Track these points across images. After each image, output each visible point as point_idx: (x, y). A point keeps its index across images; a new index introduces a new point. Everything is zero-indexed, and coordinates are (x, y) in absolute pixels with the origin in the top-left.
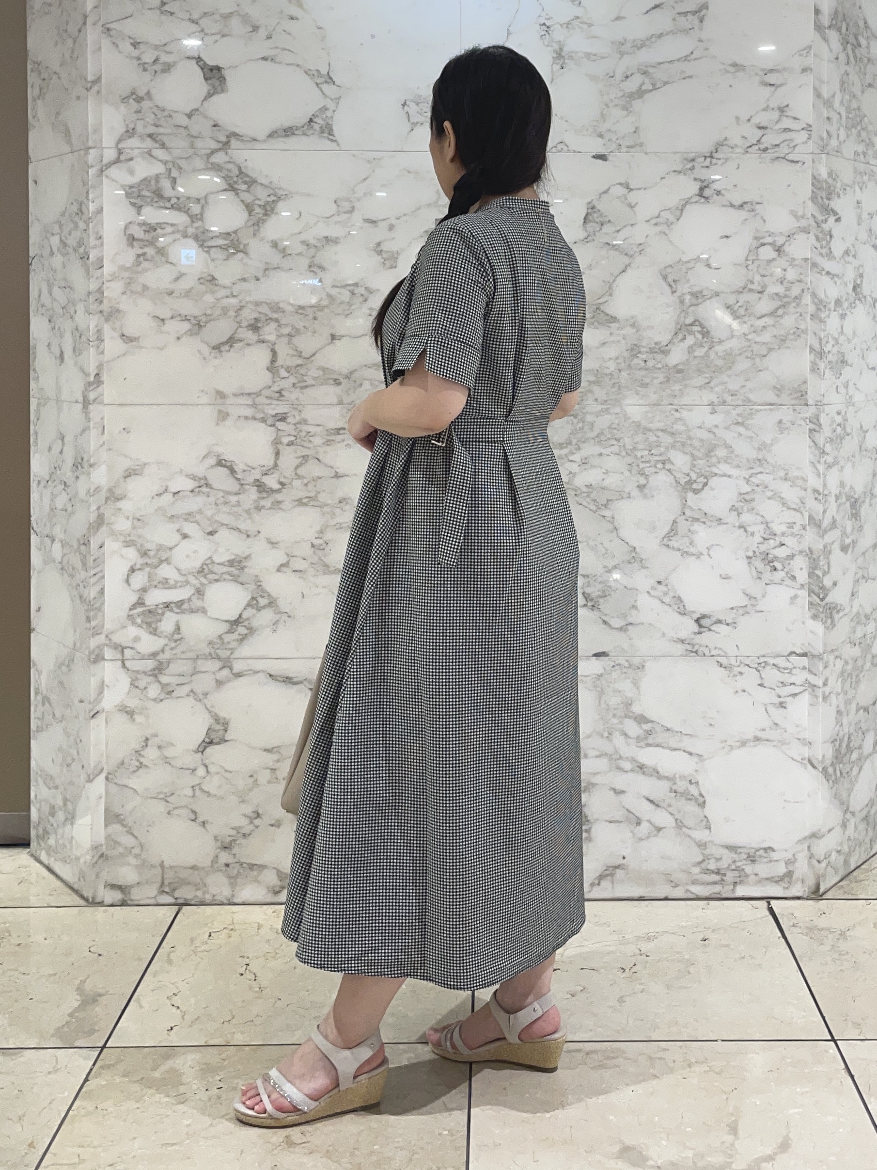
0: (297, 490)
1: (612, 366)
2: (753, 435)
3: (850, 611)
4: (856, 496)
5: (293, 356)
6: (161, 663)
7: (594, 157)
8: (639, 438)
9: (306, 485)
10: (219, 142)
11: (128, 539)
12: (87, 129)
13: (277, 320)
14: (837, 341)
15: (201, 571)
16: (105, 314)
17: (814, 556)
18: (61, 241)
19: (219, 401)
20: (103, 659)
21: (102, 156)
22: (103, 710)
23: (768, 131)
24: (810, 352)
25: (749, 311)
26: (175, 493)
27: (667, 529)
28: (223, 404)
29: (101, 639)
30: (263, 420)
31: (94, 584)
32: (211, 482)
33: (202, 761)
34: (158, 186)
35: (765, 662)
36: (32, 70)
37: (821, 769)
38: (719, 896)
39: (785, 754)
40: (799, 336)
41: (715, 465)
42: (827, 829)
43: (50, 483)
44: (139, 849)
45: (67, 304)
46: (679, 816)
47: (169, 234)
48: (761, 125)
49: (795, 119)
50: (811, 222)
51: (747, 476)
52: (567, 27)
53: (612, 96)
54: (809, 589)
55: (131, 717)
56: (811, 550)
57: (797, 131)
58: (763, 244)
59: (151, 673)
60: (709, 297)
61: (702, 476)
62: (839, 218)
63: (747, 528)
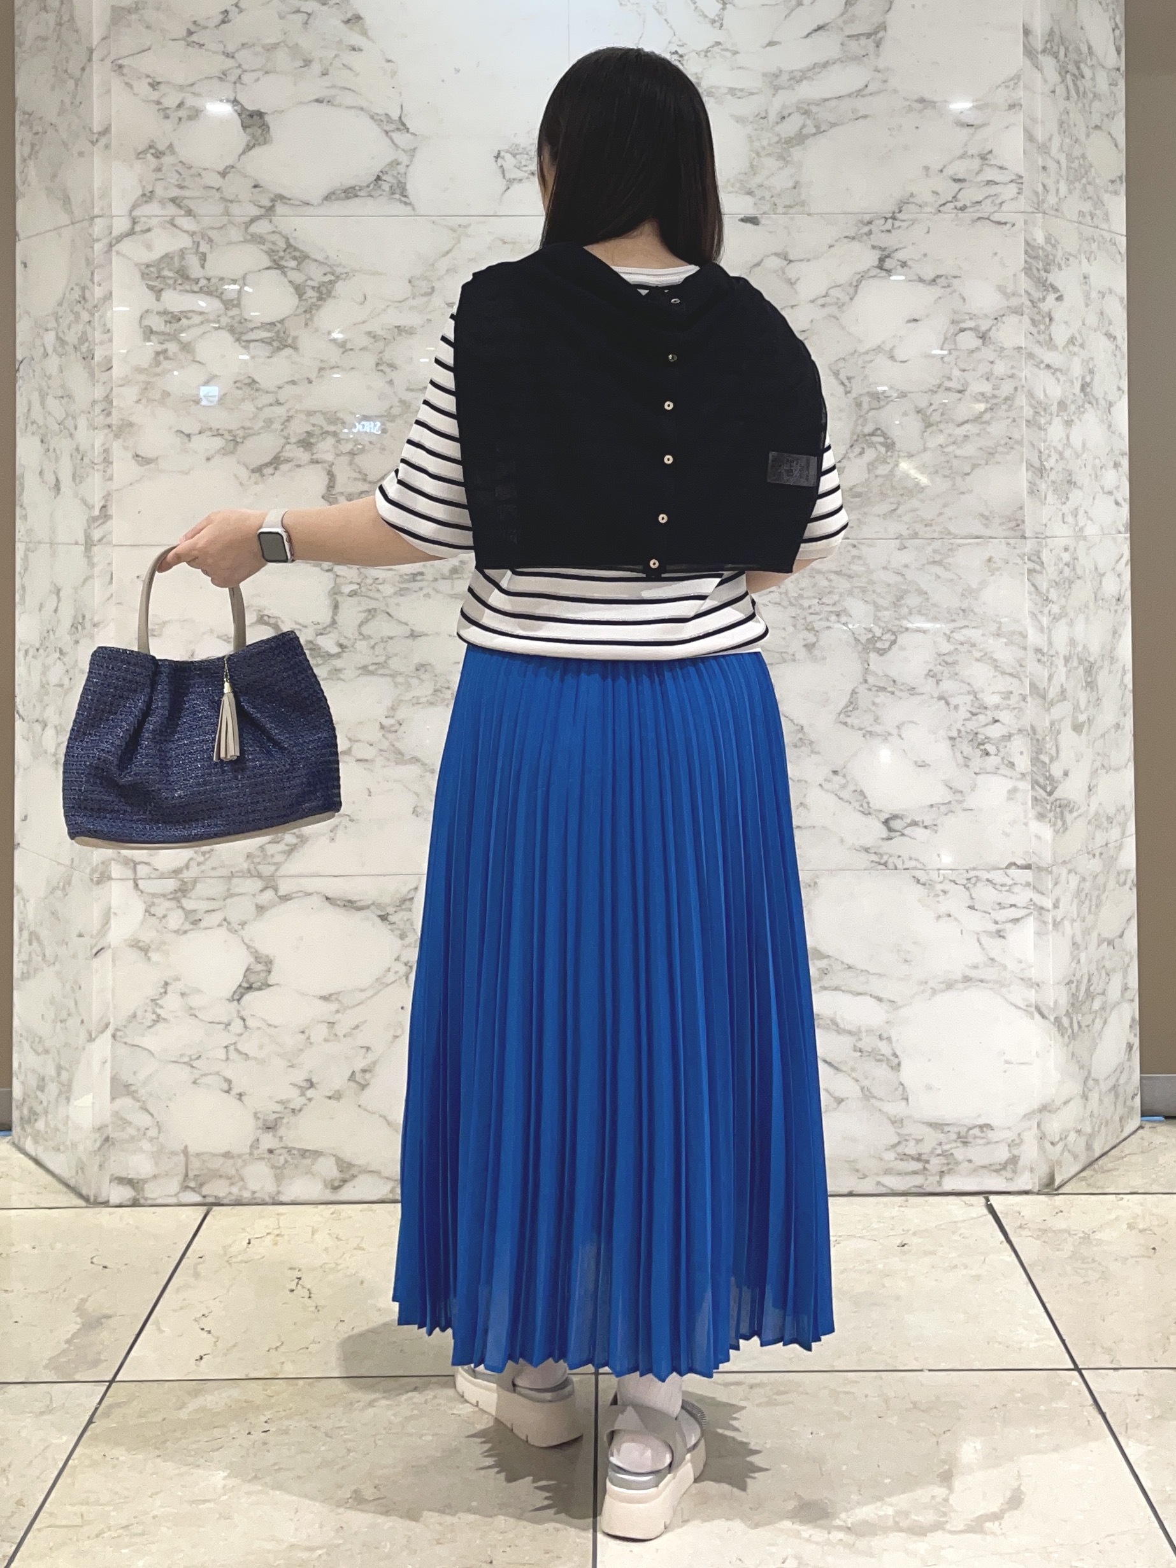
0: (362, 653)
2: (955, 577)
3: (1087, 811)
4: (1092, 659)
5: (356, 479)
6: (184, 883)
7: (742, 220)
8: (805, 582)
9: (373, 647)
12: (92, 193)
13: (335, 434)
14: (1061, 454)
16: (114, 428)
17: (1037, 737)
18: (58, 338)
20: (110, 878)
21: (111, 227)
22: (110, 947)
23: (966, 184)
24: (1027, 470)
25: (946, 417)
27: (845, 701)
33: (239, 1011)
34: (183, 263)
35: (976, 877)
36: (22, 123)
37: (1052, 1020)
38: (923, 1191)
39: (1006, 1000)
40: (1012, 448)
41: (905, 618)
42: (1064, 1099)
43: (41, 651)
44: (156, 1130)
45: (65, 419)
46: (866, 1083)
47: (197, 325)
48: (957, 177)
49: (1001, 168)
50: (1025, 300)
51: (948, 632)
52: (706, 56)
53: (765, 143)
54: (1032, 780)
55: (146, 955)
56: (1033, 727)
57: (1004, 184)
58: (963, 330)
59: (172, 896)
60: (893, 398)
61: (889, 631)
62: (1061, 295)
63: (950, 700)
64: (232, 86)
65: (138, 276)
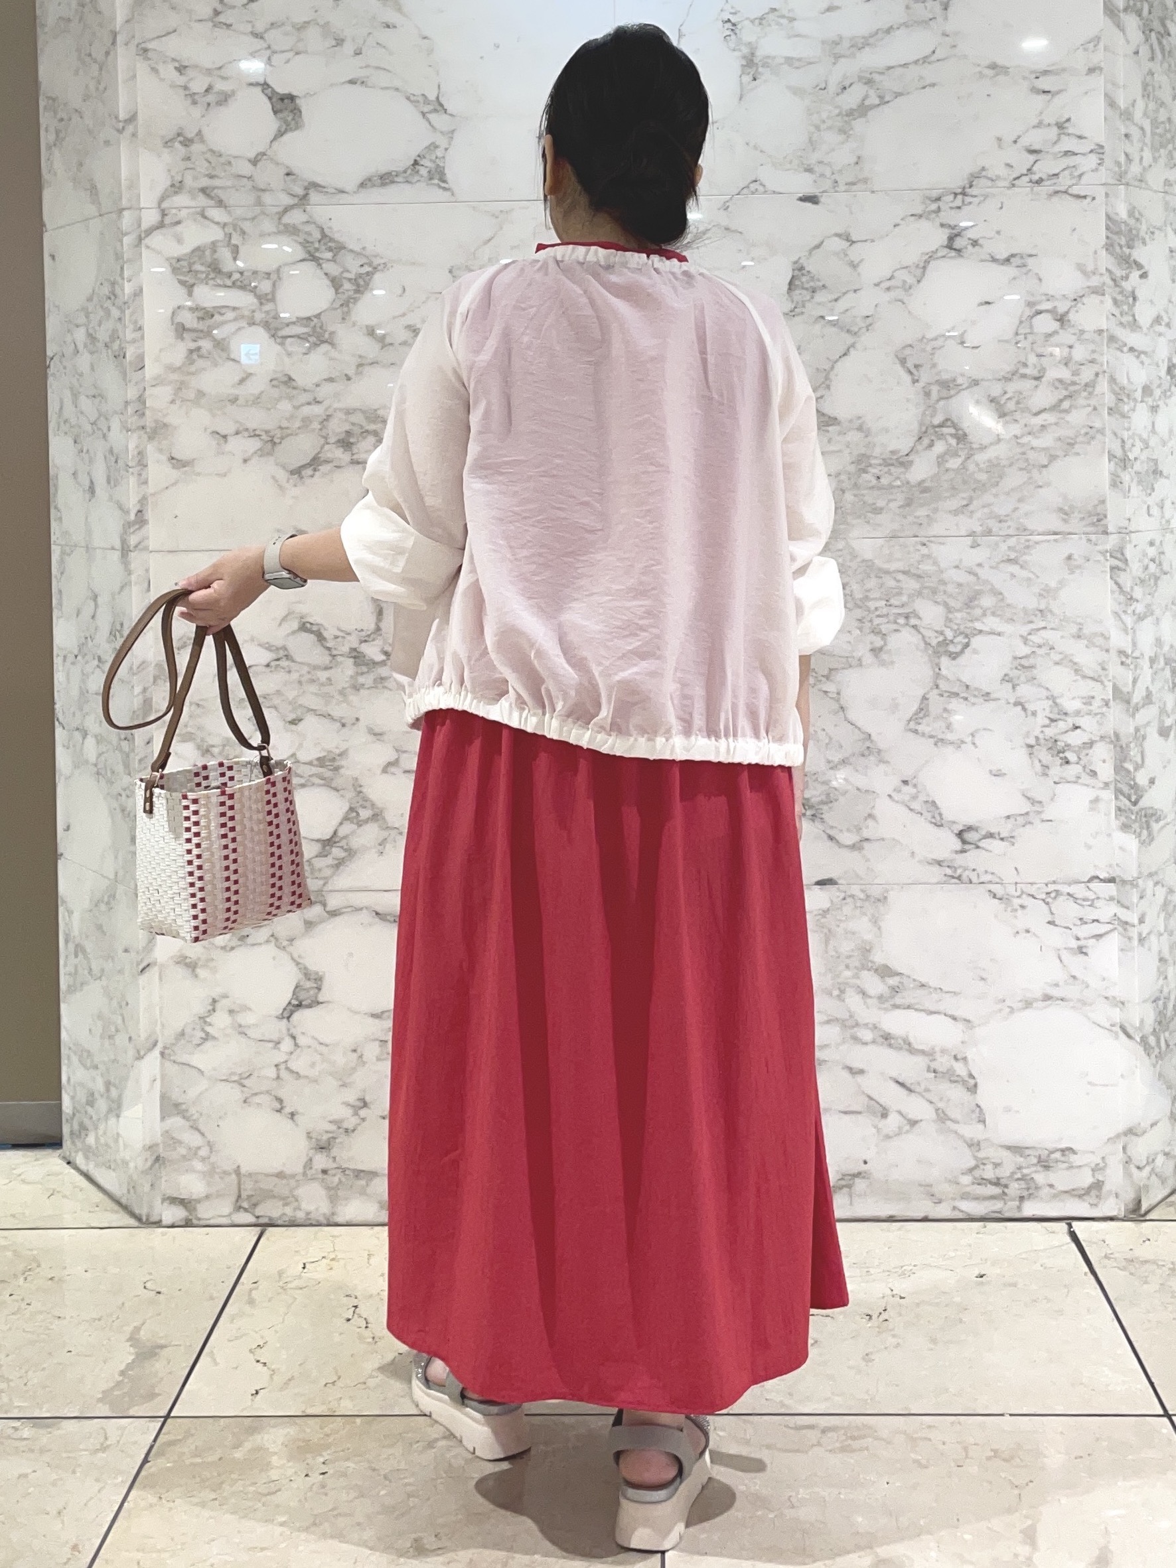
2: (1032, 576)
7: (801, 199)
8: (872, 583)
10: (293, 195)
11: (184, 731)
12: (119, 182)
13: (375, 434)
14: (1147, 444)
16: (148, 430)
17: (1122, 743)
18: (89, 334)
21: (139, 220)
22: (156, 963)
23: (1042, 156)
24: (1110, 460)
25: (1021, 406)
27: (914, 708)
32: (292, 653)
33: (288, 1030)
34: (215, 256)
35: (1057, 891)
36: (45, 108)
37: (1139, 1040)
38: (999, 1216)
39: (1089, 1019)
41: (977, 619)
42: (1149, 1123)
43: (79, 658)
44: (207, 1148)
45: (98, 419)
46: (940, 1105)
47: (230, 321)
48: (1032, 148)
49: (1080, 137)
50: (1106, 279)
51: (1025, 634)
52: (760, 24)
53: (824, 115)
54: (1116, 789)
55: (193, 971)
56: (1117, 735)
57: (1084, 154)
60: (964, 387)
61: (961, 633)
62: (1145, 273)
63: (1027, 706)
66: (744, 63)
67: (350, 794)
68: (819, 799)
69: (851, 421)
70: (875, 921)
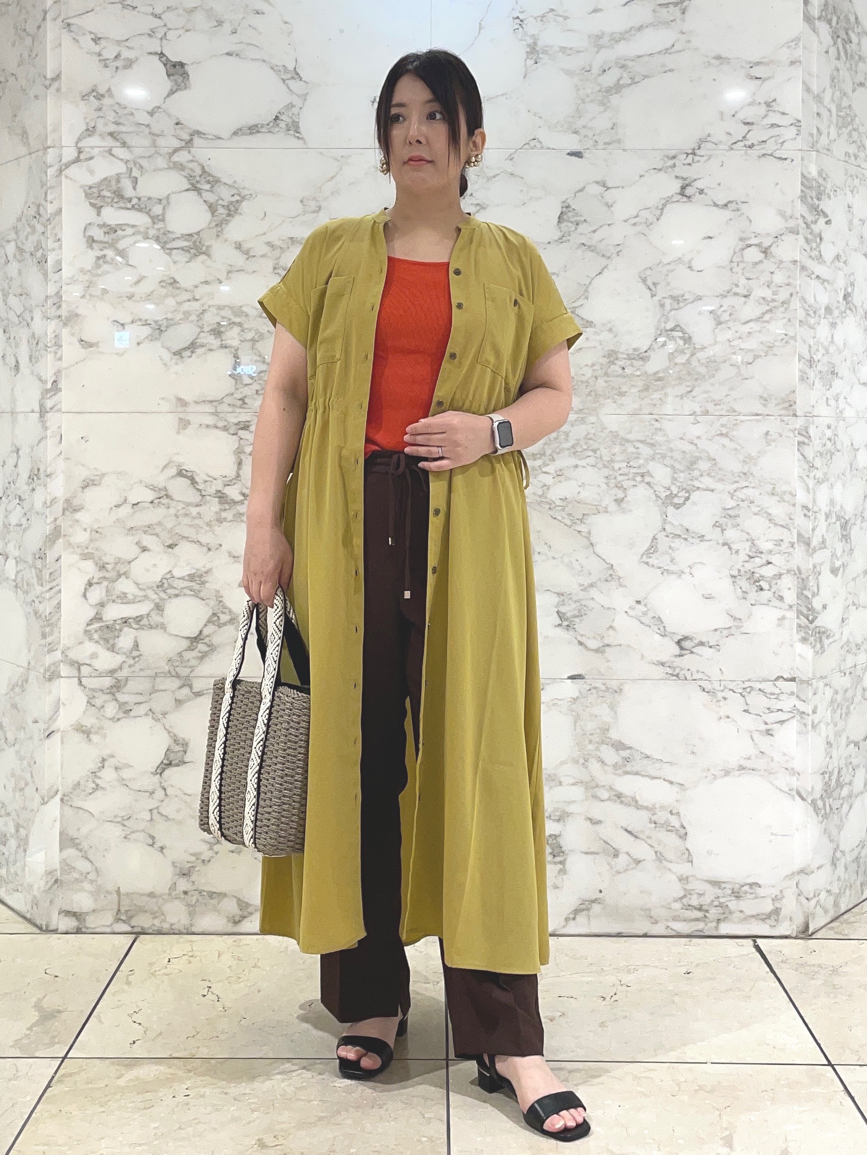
1: (589, 373)
3: (840, 638)
4: (847, 517)
5: (256, 361)
6: (118, 681)
7: (569, 154)
8: (617, 449)
10: (181, 140)
11: (86, 551)
12: (45, 127)
13: (240, 324)
14: (826, 349)
15: (160, 586)
16: (63, 318)
17: (803, 576)
18: (18, 247)
19: (180, 409)
20: (59, 676)
21: (61, 156)
22: (59, 730)
23: (754, 127)
24: (799, 361)
25: (733, 316)
26: (134, 505)
27: (647, 544)
28: (184, 412)
29: (58, 655)
30: (225, 429)
31: (51, 598)
32: (170, 493)
33: (160, 782)
34: (119, 185)
35: (751, 687)
37: (810, 802)
38: (701, 934)
39: (772, 784)
40: (786, 342)
41: (697, 479)
42: (816, 866)
44: (95, 873)
45: (24, 312)
46: (659, 849)
47: (129, 236)
48: (746, 121)
49: (783, 114)
50: (800, 221)
51: (732, 491)
52: (542, 20)
53: (589, 91)
54: (797, 610)
55: (88, 736)
56: (799, 569)
57: (785, 127)
58: (750, 246)
59: (108, 691)
60: (690, 301)
61: (683, 489)
62: (830, 220)
63: (732, 546)
64: (159, 41)
65: (83, 195)
66: (528, 50)
67: (212, 603)
68: (573, 613)
69: (604, 325)
70: (612, 707)
